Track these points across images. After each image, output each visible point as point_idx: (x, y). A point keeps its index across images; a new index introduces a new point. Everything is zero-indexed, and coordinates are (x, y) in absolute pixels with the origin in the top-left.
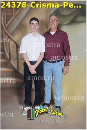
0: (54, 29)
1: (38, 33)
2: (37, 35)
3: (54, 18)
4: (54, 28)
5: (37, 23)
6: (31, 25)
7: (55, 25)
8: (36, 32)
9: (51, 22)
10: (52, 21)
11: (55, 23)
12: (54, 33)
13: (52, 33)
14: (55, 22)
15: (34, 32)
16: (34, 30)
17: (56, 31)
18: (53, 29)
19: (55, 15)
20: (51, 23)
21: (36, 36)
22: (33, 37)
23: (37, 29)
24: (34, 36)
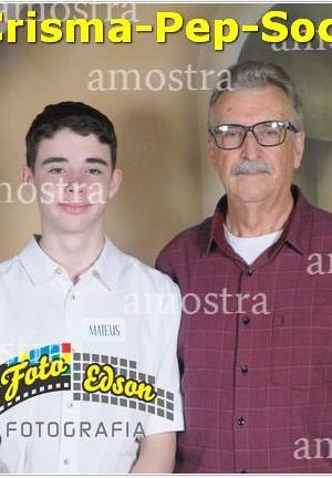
0: (260, 210)
1: (109, 246)
2: (98, 267)
3: (255, 104)
4: (267, 196)
5: (102, 151)
6: (42, 171)
7: (276, 175)
8: (95, 237)
9: (233, 142)
10: (245, 132)
11: (272, 155)
12: (269, 239)
13: (250, 246)
14: (272, 140)
15: (73, 242)
16: (74, 221)
17: (287, 228)
18: (253, 207)
19: (271, 80)
20: (233, 158)
21: (87, 278)
22: (64, 282)
23: (94, 211)
24: (76, 280)
